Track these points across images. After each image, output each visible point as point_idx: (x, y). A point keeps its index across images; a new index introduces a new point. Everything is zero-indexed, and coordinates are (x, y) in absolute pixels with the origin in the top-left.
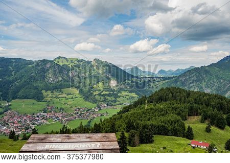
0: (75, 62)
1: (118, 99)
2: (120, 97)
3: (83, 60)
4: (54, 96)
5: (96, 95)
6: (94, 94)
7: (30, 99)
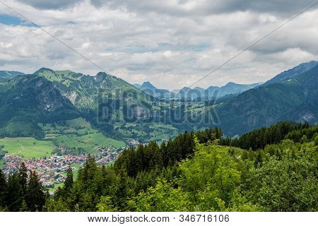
0: (70, 77)
1: (151, 134)
2: (152, 130)
3: (80, 74)
4: (58, 131)
5: (118, 128)
6: (116, 127)
7: (26, 136)
